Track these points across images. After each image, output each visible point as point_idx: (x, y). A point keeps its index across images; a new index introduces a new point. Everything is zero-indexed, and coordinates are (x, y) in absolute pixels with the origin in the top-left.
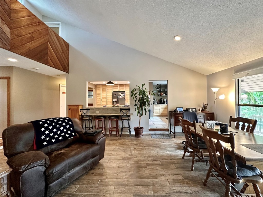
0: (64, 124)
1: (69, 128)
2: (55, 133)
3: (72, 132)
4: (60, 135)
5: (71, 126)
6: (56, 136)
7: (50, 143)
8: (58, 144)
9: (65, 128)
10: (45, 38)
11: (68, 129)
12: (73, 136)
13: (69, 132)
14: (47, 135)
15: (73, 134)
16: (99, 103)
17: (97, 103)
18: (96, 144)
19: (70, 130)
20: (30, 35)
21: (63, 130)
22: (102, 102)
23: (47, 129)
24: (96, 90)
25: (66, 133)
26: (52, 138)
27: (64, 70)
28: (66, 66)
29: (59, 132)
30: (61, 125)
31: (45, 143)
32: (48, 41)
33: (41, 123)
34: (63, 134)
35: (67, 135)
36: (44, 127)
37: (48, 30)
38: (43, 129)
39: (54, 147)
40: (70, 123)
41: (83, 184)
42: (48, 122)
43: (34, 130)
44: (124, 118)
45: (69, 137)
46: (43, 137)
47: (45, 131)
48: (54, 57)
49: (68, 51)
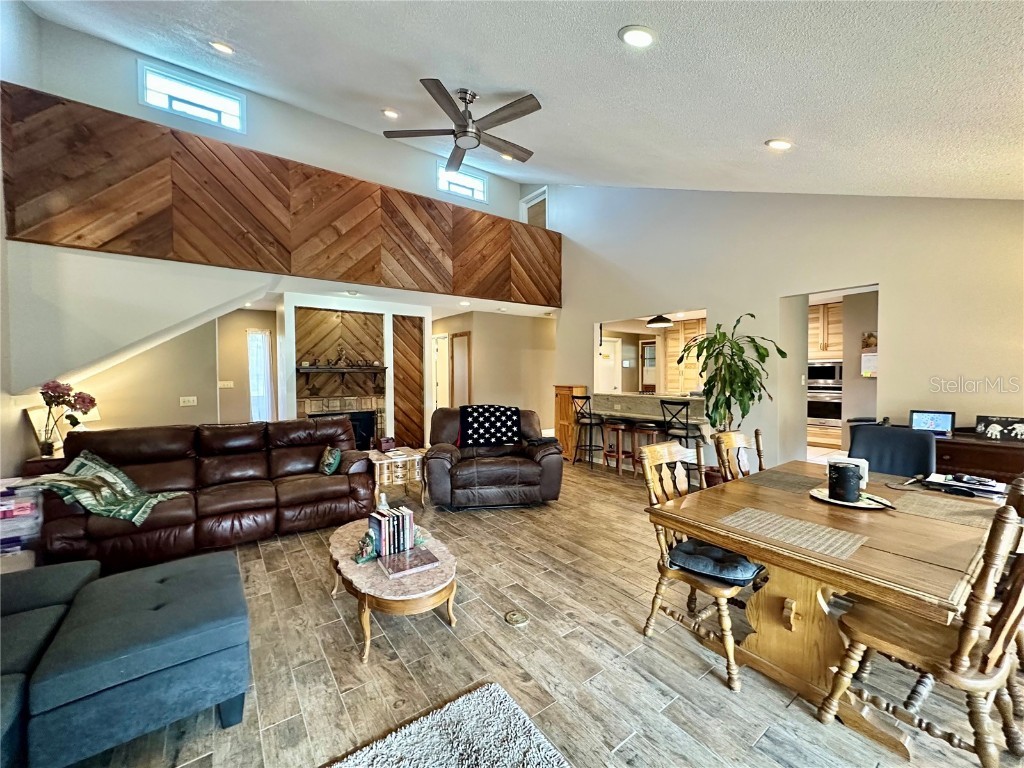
0: (504, 418)
1: (512, 427)
2: (487, 430)
3: (514, 434)
4: (493, 435)
5: (515, 423)
6: (487, 436)
7: (476, 443)
8: (488, 448)
9: (504, 424)
10: (505, 248)
11: (509, 429)
12: (513, 441)
13: (510, 434)
14: (476, 431)
15: (516, 439)
16: (675, 385)
17: (669, 385)
18: (535, 462)
19: (512, 431)
20: (479, 256)
21: (500, 427)
22: (685, 379)
23: (476, 420)
24: (665, 339)
25: (505, 434)
26: (481, 436)
27: (548, 302)
28: (555, 289)
29: (493, 430)
30: (498, 419)
31: (470, 442)
32: (512, 251)
33: (470, 410)
34: (499, 435)
35: (504, 438)
36: (472, 416)
37: (510, 228)
38: (470, 419)
39: (482, 451)
40: (515, 418)
41: (500, 516)
42: (481, 410)
43: (459, 419)
44: (672, 431)
45: (506, 442)
46: (470, 432)
47: (472, 423)
48: (523, 280)
49: (560, 251)
